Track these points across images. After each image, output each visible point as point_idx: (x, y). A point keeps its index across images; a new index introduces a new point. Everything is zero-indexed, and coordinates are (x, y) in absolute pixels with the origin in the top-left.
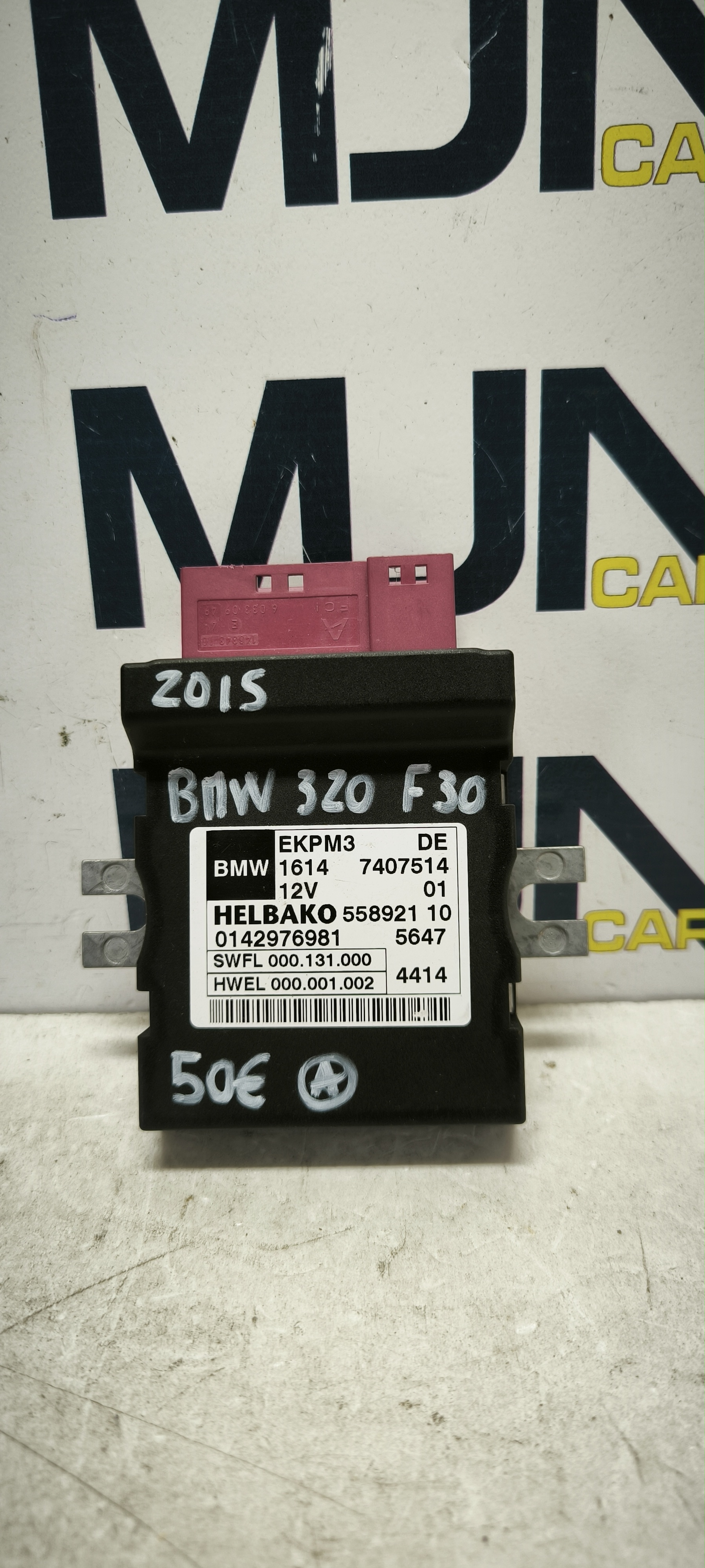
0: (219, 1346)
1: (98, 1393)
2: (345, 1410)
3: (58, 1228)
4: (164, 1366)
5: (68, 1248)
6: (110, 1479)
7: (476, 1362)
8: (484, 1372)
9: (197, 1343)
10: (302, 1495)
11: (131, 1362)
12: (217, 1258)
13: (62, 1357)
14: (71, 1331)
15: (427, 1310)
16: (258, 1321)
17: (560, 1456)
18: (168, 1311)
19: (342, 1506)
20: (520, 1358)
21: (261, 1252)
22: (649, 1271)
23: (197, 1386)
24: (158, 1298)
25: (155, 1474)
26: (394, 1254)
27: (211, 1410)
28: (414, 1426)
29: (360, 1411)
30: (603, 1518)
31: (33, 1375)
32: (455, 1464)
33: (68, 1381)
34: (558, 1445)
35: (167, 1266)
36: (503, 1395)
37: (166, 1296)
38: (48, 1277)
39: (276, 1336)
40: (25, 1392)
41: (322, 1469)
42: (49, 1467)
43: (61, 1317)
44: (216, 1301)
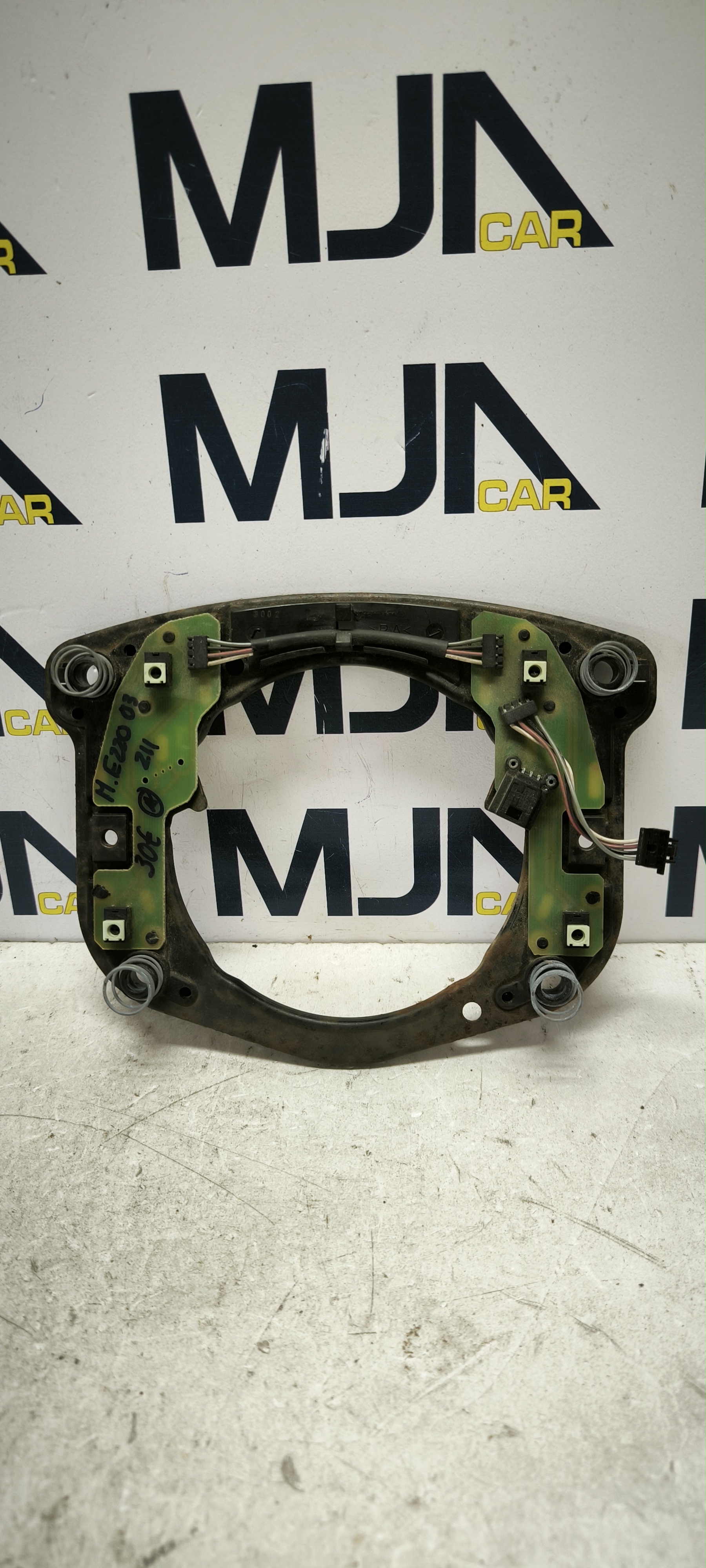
0: (265, 1119)
1: (207, 1139)
2: (325, 1148)
3: (182, 1061)
4: (239, 1127)
5: (188, 1072)
6: (215, 1175)
7: (390, 1129)
8: (393, 1133)
9: (254, 1118)
10: (303, 1183)
11: (223, 1125)
12: (265, 1078)
13: (188, 1123)
14: (192, 1111)
15: (369, 1105)
16: (285, 1108)
17: (424, 1170)
18: (240, 1103)
19: (321, 1187)
20: (411, 1128)
21: (287, 1076)
22: (483, 1090)
23: (255, 1136)
24: (235, 1096)
25: (236, 1174)
26: (355, 1078)
27: (261, 1147)
28: (357, 1156)
29: (332, 1149)
30: (439, 1195)
31: (175, 1130)
32: (375, 1172)
33: (192, 1133)
34: (423, 1166)
35: (239, 1081)
36: (401, 1144)
37: (239, 1096)
38: (179, 1085)
39: (293, 1115)
40: (172, 1138)
41: (313, 1172)
42: (186, 1169)
43: (187, 1105)
44: (264, 1098)
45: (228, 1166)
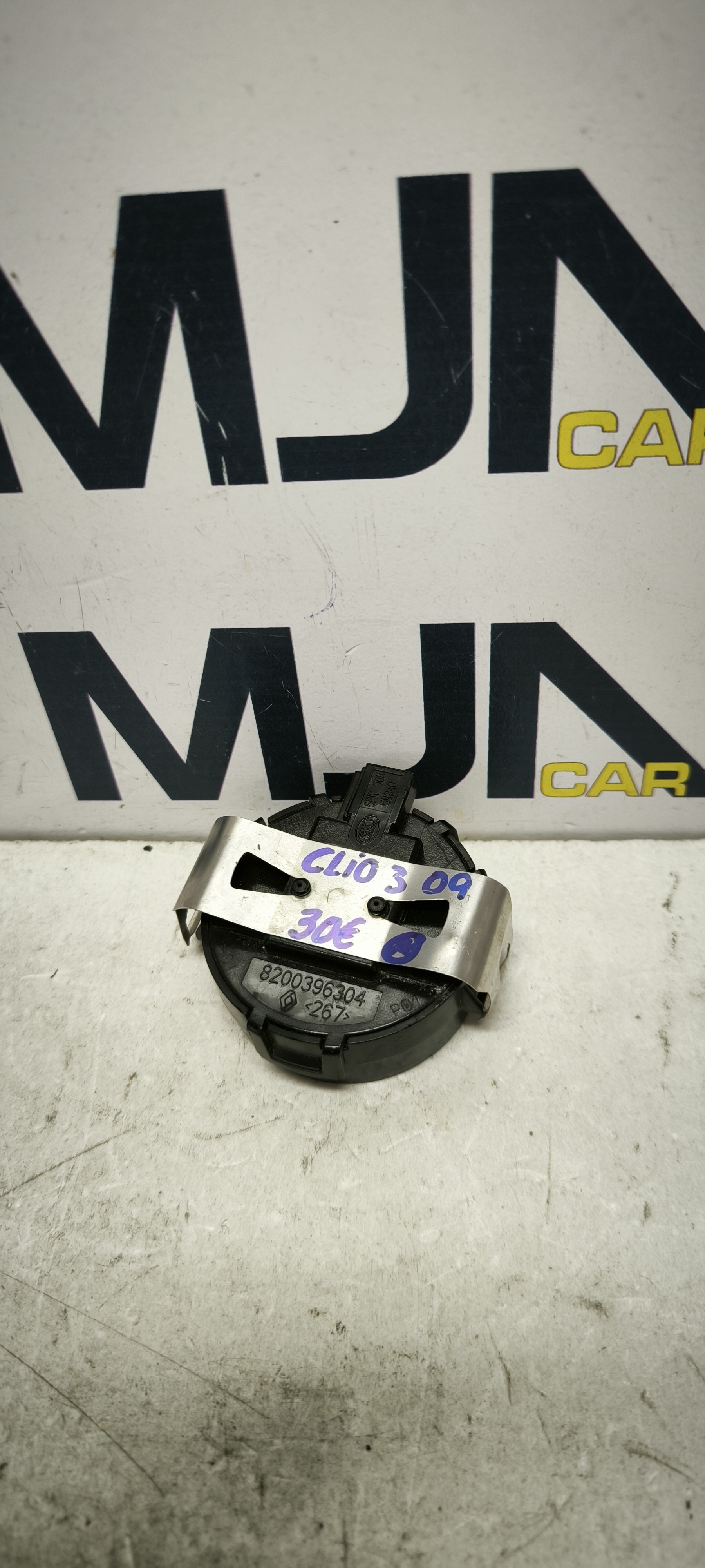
45: (85, 1352)
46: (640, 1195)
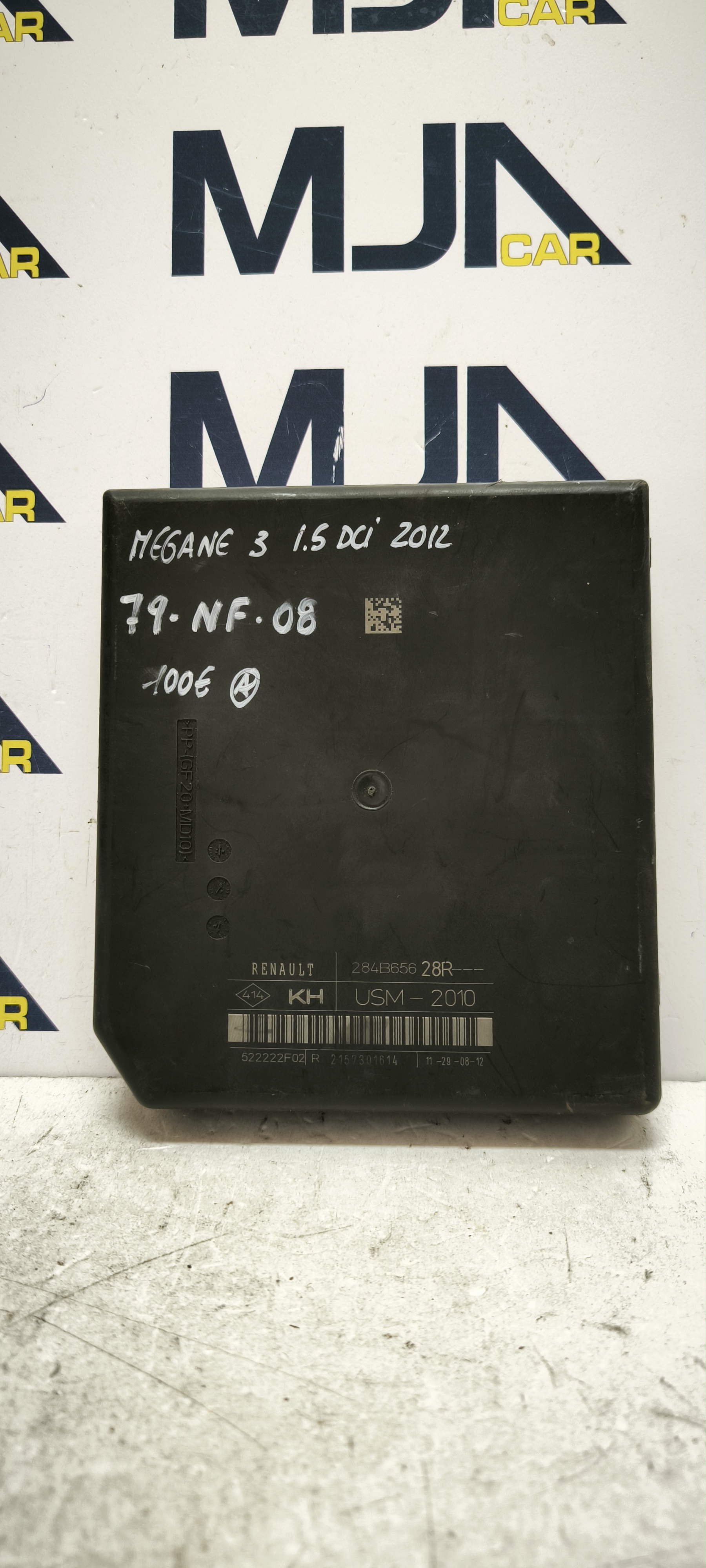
0: (251, 1297)
1: (164, 1324)
2: (343, 1339)
3: (131, 1220)
4: (212, 1309)
5: (139, 1233)
6: (173, 1375)
7: (440, 1311)
8: (445, 1317)
9: (235, 1294)
10: (311, 1388)
11: (188, 1305)
12: (250, 1242)
13: (135, 1302)
14: (142, 1286)
15: (405, 1278)
16: (280, 1283)
17: (497, 1370)
18: (214, 1275)
19: (339, 1394)
20: (472, 1310)
21: (284, 1239)
22: (571, 1259)
23: (235, 1321)
24: (206, 1266)
25: (205, 1374)
26: (382, 1242)
27: (246, 1336)
28: (393, 1349)
29: (354, 1339)
30: (525, 1407)
31: (115, 1312)
32: (421, 1372)
33: (141, 1317)
34: (495, 1363)
35: (213, 1246)
36: (458, 1332)
37: (213, 1265)
38: (124, 1251)
39: (294, 1292)
40: (109, 1322)
41: (326, 1373)
42: (129, 1368)
43: (135, 1277)
44: (249, 1269)
45: (194, 1363)
46: (641, 1266)
